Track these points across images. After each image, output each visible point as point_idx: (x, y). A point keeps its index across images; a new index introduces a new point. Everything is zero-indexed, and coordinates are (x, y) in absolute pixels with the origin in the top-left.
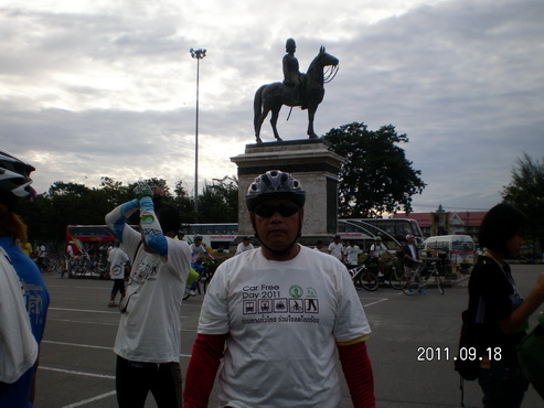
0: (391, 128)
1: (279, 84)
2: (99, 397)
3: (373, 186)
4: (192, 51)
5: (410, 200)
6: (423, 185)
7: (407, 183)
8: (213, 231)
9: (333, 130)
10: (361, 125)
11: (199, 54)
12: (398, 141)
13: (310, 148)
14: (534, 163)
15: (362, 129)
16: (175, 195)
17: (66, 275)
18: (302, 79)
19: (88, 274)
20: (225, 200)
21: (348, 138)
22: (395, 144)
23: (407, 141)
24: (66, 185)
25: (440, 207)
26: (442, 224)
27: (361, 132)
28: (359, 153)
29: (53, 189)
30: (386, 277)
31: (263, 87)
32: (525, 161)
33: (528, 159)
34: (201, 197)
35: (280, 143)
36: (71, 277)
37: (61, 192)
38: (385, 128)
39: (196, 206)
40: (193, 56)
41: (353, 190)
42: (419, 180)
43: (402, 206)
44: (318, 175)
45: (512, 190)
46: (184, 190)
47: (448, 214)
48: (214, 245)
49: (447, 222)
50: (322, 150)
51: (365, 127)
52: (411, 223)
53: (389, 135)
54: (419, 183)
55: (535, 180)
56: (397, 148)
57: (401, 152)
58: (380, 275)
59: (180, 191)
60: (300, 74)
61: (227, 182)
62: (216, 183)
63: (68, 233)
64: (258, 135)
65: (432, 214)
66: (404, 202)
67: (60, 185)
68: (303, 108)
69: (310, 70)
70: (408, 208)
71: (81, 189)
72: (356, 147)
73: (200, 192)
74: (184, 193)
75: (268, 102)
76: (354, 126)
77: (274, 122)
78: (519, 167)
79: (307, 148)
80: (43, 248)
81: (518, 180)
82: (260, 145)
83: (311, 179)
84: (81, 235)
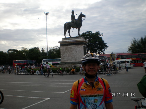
0: (98, 32)
1: (70, 22)
2: (39, 102)
3: (94, 47)
4: (45, 13)
5: (104, 51)
6: (107, 47)
7: (103, 46)
8: (53, 61)
9: (83, 33)
10: (91, 31)
11: (47, 14)
12: (100, 35)
13: (79, 39)
14: (136, 40)
15: (91, 32)
16: (41, 51)
17: (16, 74)
18: (76, 21)
19: (22, 73)
20: (55, 53)
21: (87, 35)
22: (100, 36)
23: (103, 35)
24: (12, 50)
25: (112, 52)
26: (113, 57)
27: (90, 33)
28: (90, 39)
29: (8, 51)
30: (101, 71)
31: (66, 23)
32: (134, 40)
33: (135, 39)
34: (49, 52)
35: (71, 38)
36: (18, 74)
37: (11, 52)
38: (97, 32)
39: (47, 54)
40: (45, 14)
41: (89, 49)
42: (106, 45)
43: (102, 52)
44: (81, 46)
45: (131, 47)
46: (44, 50)
47: (114, 54)
48: (53, 64)
49: (114, 56)
50: (82, 39)
51: (92, 32)
52: (105, 57)
53: (98, 34)
54: (106, 46)
55: (137, 45)
56: (100, 37)
57: (101, 38)
58: (100, 71)
59: (43, 50)
60: (76, 20)
61: (56, 48)
62: (53, 48)
63: (14, 63)
64: (65, 36)
65: (110, 54)
66: (103, 51)
67: (10, 50)
68: (77, 28)
69: (78, 18)
70: (104, 53)
71: (16, 51)
72: (89, 37)
73: (48, 51)
74: (44, 51)
75: (68, 27)
76: (89, 32)
77: (69, 32)
78: (133, 41)
79: (78, 39)
80: (10, 67)
81: (132, 45)
82: (66, 38)
83: (80, 47)
84: (17, 63)
